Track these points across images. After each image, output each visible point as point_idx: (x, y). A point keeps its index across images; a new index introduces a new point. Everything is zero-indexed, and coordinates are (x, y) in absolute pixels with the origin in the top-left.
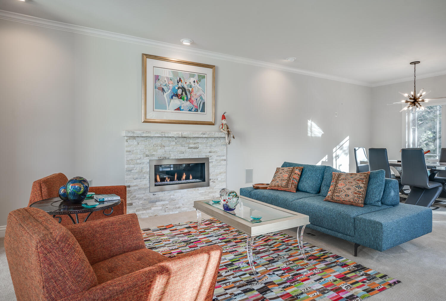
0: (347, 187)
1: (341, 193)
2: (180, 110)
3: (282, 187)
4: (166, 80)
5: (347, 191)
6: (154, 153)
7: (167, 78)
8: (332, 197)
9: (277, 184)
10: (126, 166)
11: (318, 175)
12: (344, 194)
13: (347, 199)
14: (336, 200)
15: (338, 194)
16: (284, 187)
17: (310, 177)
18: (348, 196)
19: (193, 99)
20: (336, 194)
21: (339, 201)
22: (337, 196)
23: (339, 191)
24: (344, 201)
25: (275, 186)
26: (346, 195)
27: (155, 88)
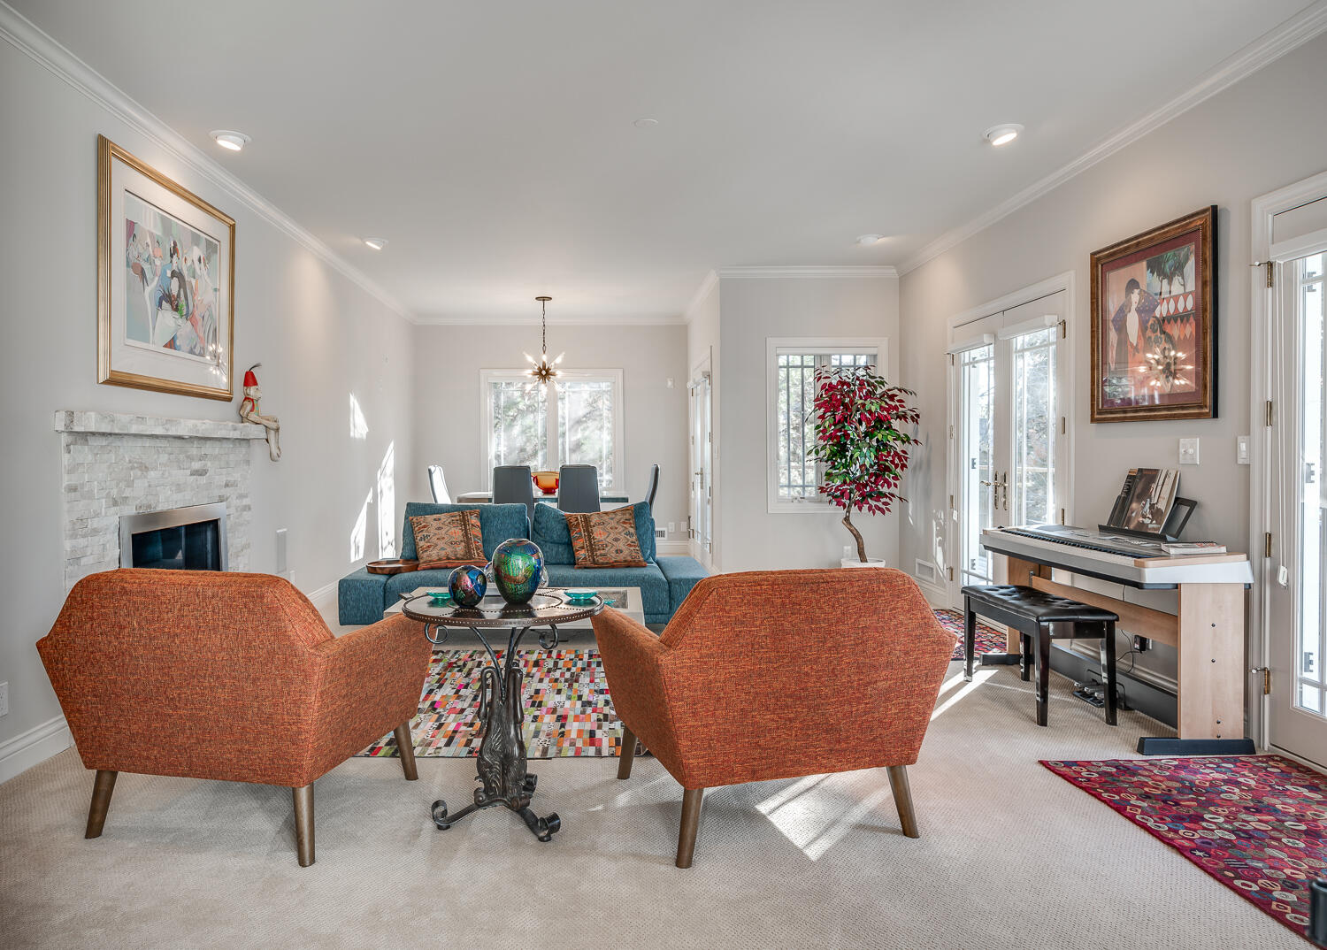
0: (612, 536)
1: (607, 549)
2: (175, 349)
3: (458, 559)
4: (149, 241)
5: (615, 543)
6: (127, 493)
7: (152, 235)
8: (594, 559)
9: (443, 553)
10: (68, 545)
11: (518, 525)
12: (613, 550)
13: (621, 557)
14: (603, 563)
15: (603, 552)
16: (462, 559)
17: (501, 530)
18: (621, 551)
19: (197, 314)
20: (598, 553)
21: (607, 563)
22: (601, 555)
23: (602, 545)
24: (616, 562)
25: (440, 560)
26: (617, 551)
27: (128, 265)
